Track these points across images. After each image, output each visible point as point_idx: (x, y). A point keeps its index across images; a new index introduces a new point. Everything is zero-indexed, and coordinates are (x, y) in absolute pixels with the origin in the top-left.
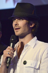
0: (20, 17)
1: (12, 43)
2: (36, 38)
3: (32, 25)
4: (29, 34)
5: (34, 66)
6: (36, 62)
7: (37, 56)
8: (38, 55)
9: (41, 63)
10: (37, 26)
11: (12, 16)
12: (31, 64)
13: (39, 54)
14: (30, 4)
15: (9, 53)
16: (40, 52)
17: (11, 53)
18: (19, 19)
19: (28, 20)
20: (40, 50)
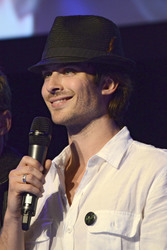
0: (64, 65)
1: (35, 146)
2: (127, 133)
3: (107, 88)
4: (99, 117)
5: (122, 228)
6: (127, 216)
7: (130, 194)
8: (133, 191)
9: (143, 217)
10: (125, 90)
11: (40, 60)
12: (112, 224)
13: (136, 189)
14: (98, 17)
15: (27, 180)
16: (140, 182)
17: (34, 177)
18: (61, 70)
19: (93, 74)
20: (142, 176)
